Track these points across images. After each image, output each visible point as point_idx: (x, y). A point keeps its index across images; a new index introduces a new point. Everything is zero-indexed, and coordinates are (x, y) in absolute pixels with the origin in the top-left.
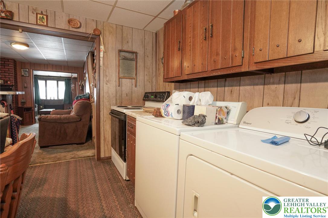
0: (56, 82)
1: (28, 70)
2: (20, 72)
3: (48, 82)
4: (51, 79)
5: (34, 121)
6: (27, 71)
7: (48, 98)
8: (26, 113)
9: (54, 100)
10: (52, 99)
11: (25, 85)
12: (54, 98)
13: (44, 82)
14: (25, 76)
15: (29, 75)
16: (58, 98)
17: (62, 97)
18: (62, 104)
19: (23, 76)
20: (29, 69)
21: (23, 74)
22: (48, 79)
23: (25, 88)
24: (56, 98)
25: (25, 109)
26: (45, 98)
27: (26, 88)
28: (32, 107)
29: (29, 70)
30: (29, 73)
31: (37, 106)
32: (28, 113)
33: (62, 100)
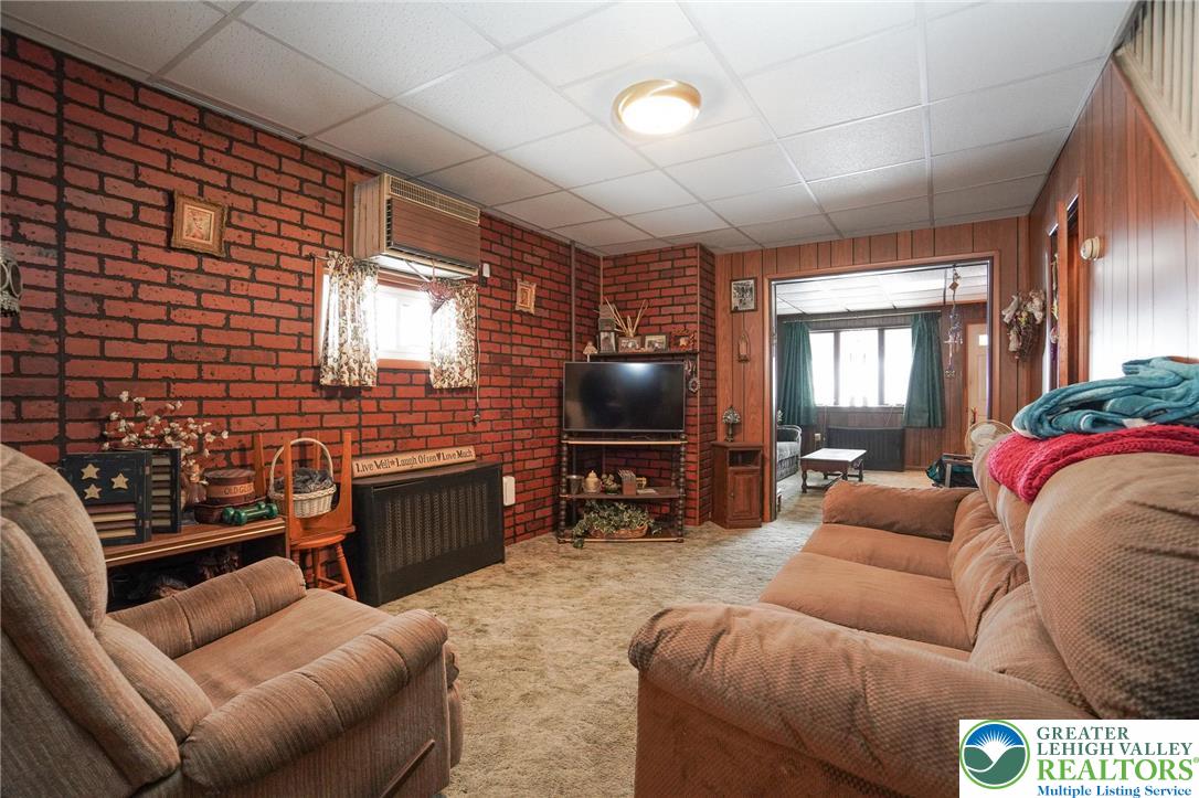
0: (874, 333)
1: (752, 282)
2: (727, 298)
3: (845, 335)
4: (857, 323)
5: (767, 508)
6: (751, 290)
7: (844, 403)
8: (737, 473)
9: (866, 411)
10: (859, 404)
11: (743, 352)
12: (865, 401)
13: (830, 336)
14: (744, 311)
15: (756, 305)
16: (881, 401)
17: (898, 394)
18: (899, 427)
19: (736, 310)
20: (756, 279)
21: (735, 302)
22: (843, 324)
23: (740, 361)
24: (873, 403)
25: (733, 453)
26: (833, 401)
27: (746, 360)
28: (762, 447)
29: (756, 283)
30: (756, 294)
31: (800, 432)
32: (743, 472)
33: (897, 410)
